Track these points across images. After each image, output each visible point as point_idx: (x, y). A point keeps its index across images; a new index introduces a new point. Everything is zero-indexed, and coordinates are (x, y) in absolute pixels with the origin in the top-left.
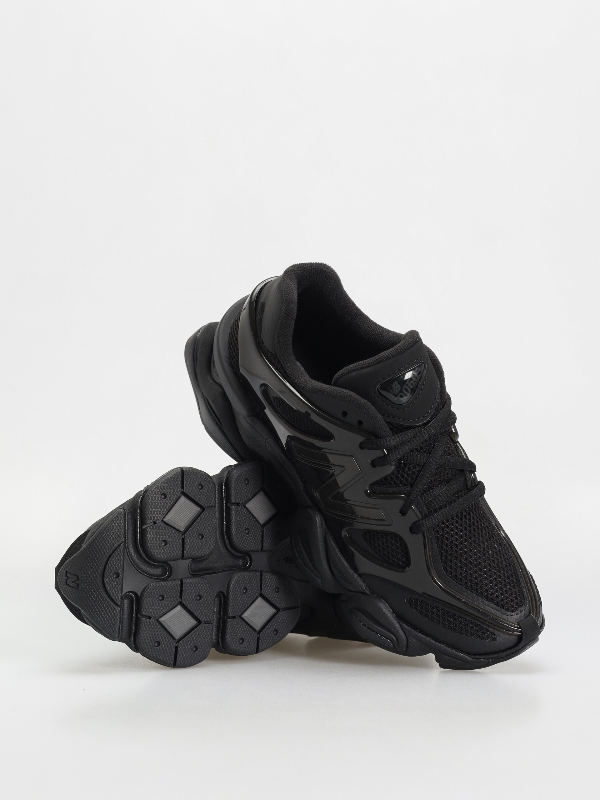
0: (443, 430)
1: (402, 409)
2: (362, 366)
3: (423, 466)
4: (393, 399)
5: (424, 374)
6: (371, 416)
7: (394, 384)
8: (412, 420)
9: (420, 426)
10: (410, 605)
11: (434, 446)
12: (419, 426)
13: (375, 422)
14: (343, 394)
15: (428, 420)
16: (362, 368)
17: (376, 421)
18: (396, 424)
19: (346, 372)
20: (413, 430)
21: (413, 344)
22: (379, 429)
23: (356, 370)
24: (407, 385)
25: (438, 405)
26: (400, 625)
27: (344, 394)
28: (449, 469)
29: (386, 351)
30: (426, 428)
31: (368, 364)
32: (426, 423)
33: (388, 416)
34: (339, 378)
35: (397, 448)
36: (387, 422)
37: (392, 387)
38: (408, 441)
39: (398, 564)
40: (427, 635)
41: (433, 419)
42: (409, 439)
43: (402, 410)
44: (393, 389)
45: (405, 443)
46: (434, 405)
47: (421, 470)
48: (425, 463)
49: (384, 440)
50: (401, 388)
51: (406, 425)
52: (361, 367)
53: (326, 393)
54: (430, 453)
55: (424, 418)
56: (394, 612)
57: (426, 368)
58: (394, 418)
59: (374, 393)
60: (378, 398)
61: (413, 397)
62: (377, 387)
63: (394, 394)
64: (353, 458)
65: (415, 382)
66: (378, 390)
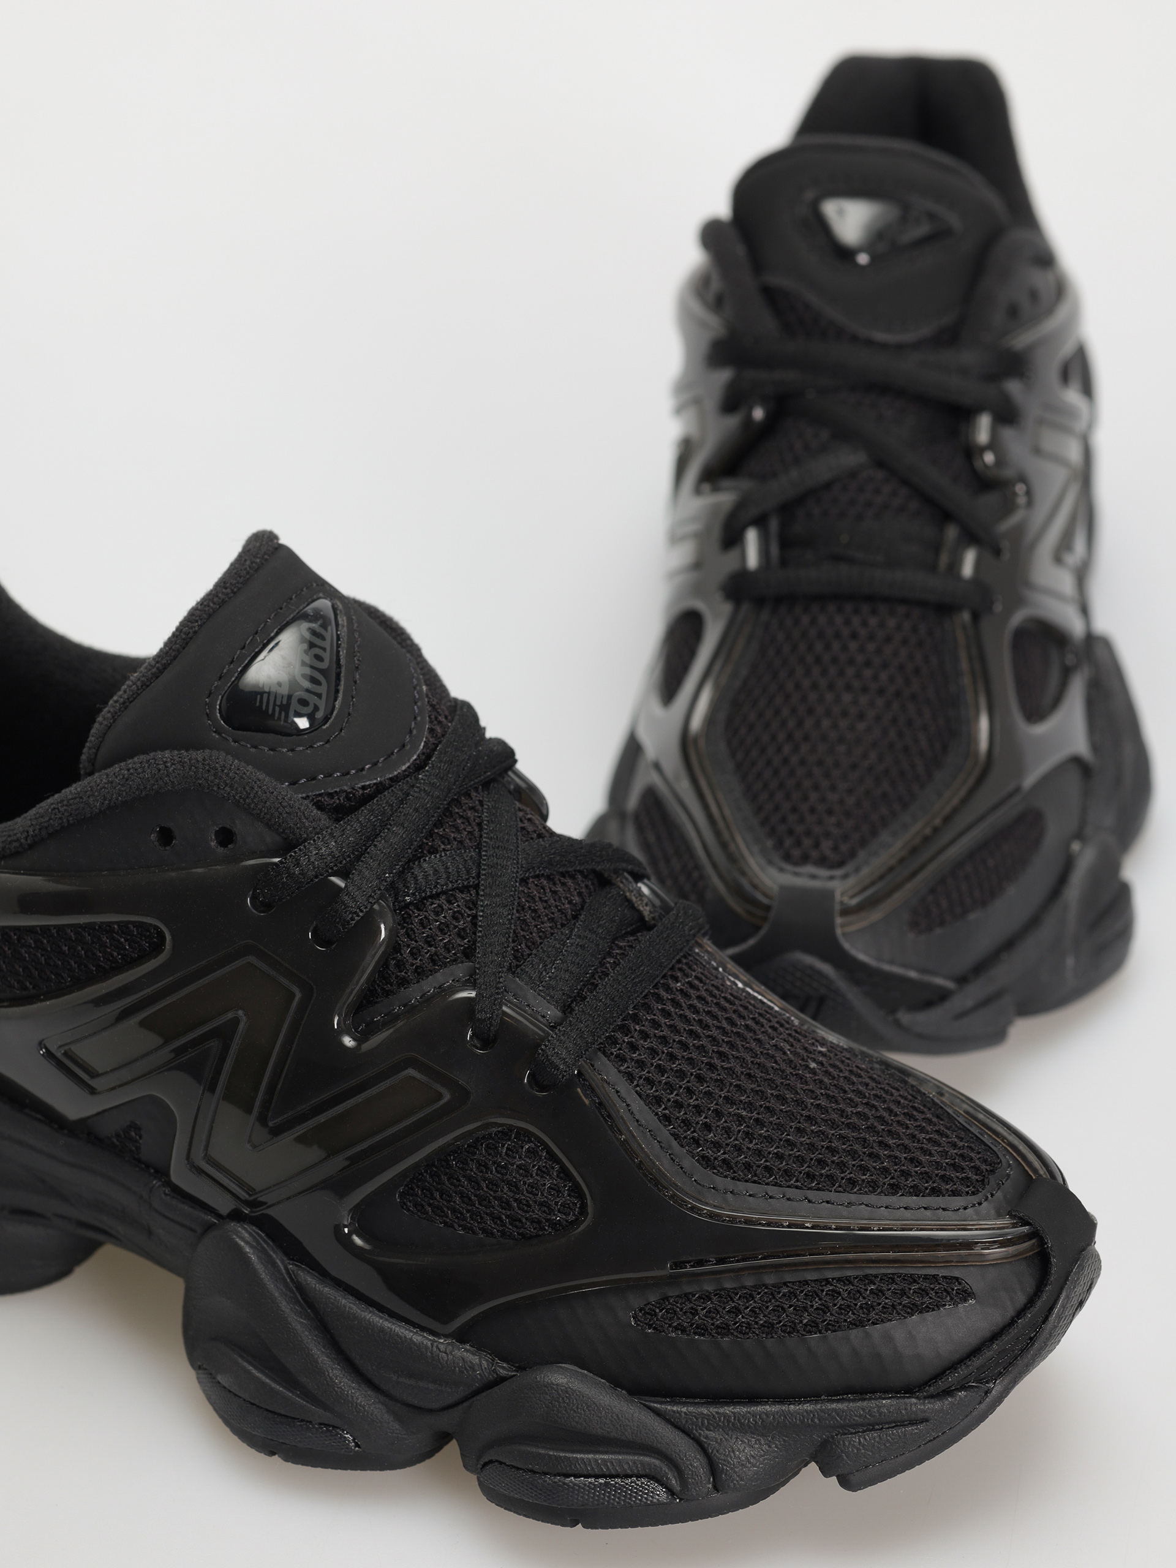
1: (326, 744)
2: (143, 680)
3: (476, 887)
4: (282, 719)
5: (343, 626)
8: (370, 766)
9: (405, 775)
10: (655, 1329)
11: (480, 823)
15: (421, 754)
18: (332, 795)
19: (105, 724)
20: (392, 791)
21: (267, 554)
22: (285, 815)
24: (304, 664)
25: (433, 706)
26: (657, 1413)
32: (418, 760)
34: (96, 753)
39: (554, 1225)
40: (753, 1398)
41: (437, 744)
43: (327, 747)
46: (419, 704)
47: (476, 900)
48: (479, 876)
49: (314, 841)
51: (364, 788)
54: (479, 847)
55: (407, 749)
56: (616, 1382)
57: (341, 611)
58: (314, 779)
59: (215, 732)
60: (235, 742)
61: (340, 695)
62: (218, 707)
63: (278, 706)
64: (251, 959)
65: (324, 649)
66: (221, 716)
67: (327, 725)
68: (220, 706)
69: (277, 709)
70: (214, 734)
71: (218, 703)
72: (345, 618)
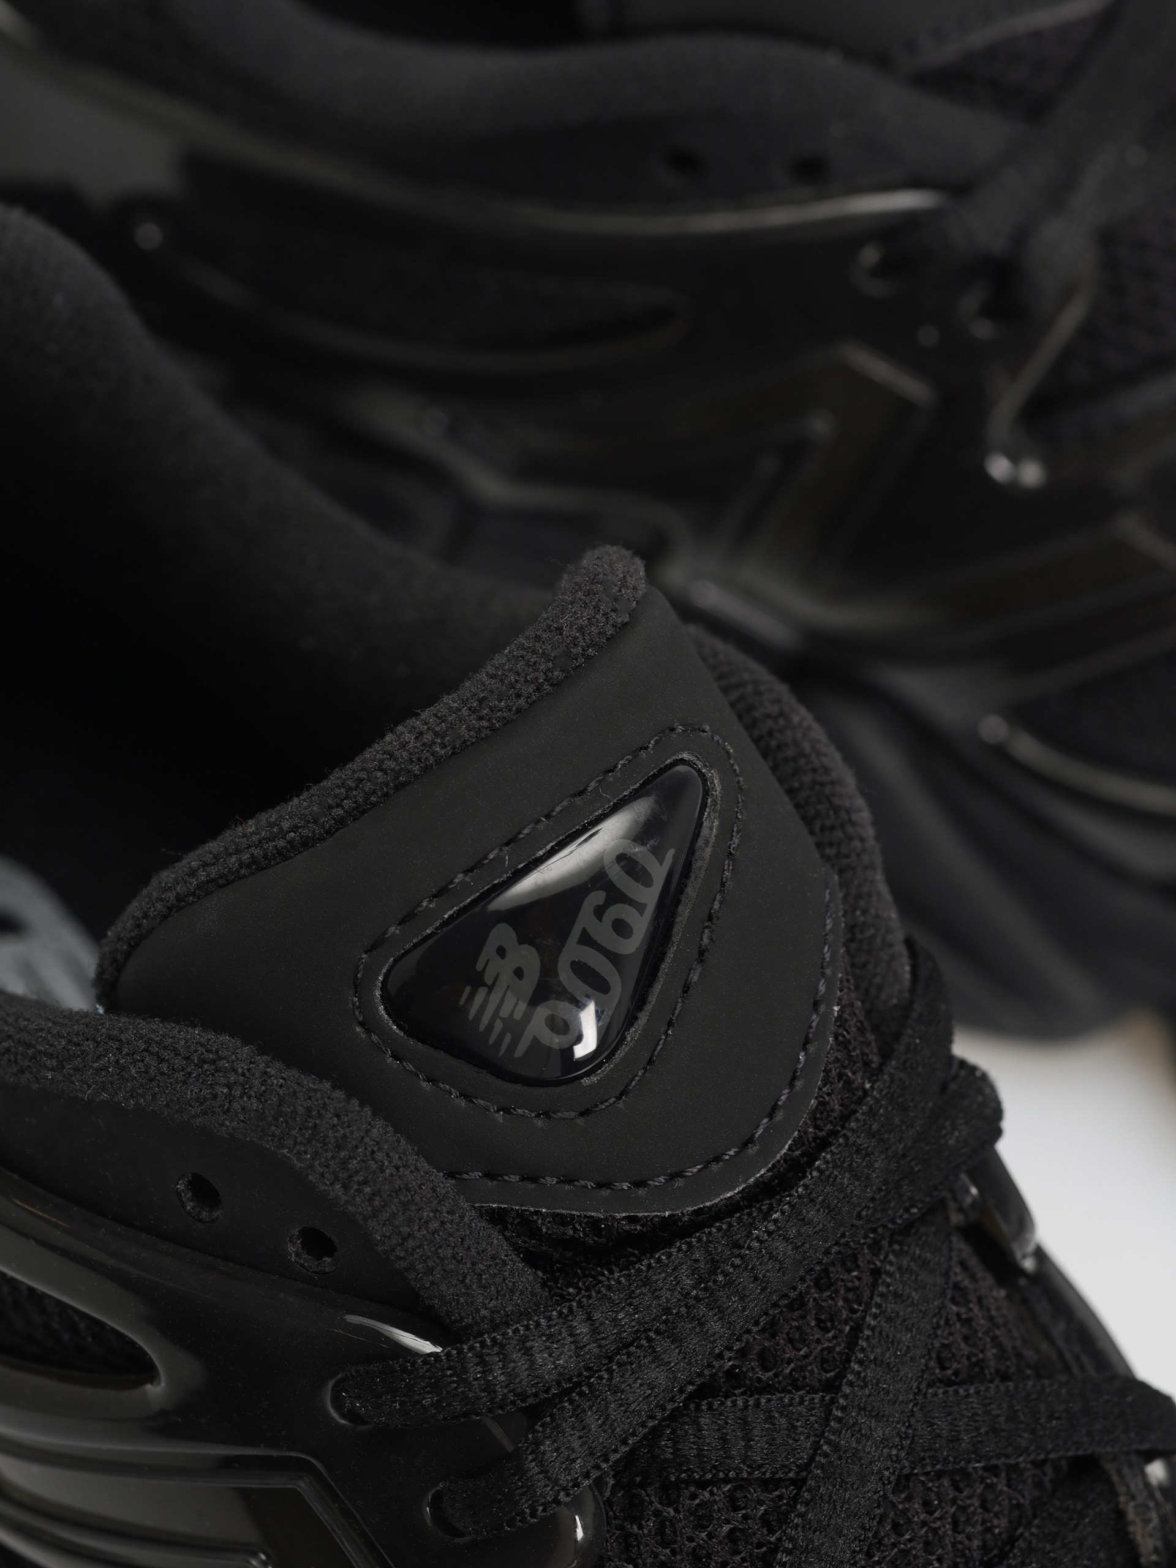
0: (907, 1210)
1: (582, 1114)
2: (257, 852)
3: (798, 1483)
4: (504, 1048)
5: (707, 843)
6: (368, 1190)
7: (489, 950)
8: (662, 1179)
9: (732, 1208)
11: (857, 1329)
12: (730, 1214)
13: (406, 1230)
14: (162, 1060)
15: (785, 1158)
16: (257, 866)
17: (409, 1222)
18: (562, 1220)
19: (159, 906)
20: (690, 1245)
21: (592, 644)
22: (438, 1274)
23: (225, 881)
24: (586, 939)
25: (843, 1044)
27: (166, 1055)
28: (993, 1470)
29: (411, 722)
30: (775, 1221)
31: (294, 828)
32: (772, 1178)
33: (489, 1175)
34: (128, 956)
35: (590, 1386)
36: (497, 1218)
37: (479, 967)
38: (658, 1332)
41: (823, 1144)
42: (667, 1311)
43: (581, 1121)
44: (489, 981)
45: (639, 1347)
46: (811, 1048)
47: (787, 1514)
48: (812, 1459)
49: (483, 1344)
50: (548, 970)
51: (632, 1220)
52: (254, 860)
53: (53, 1069)
54: (832, 1387)
55: (752, 1150)
57: (714, 801)
58: (534, 1179)
59: (362, 1024)
60: (395, 1057)
61: (643, 1018)
62: (380, 978)
63: (503, 1019)
64: (303, 1485)
65: (640, 908)
66: (386, 998)
67: (594, 1079)
68: (387, 976)
69: (499, 1025)
70: (358, 1029)
71: (384, 971)
72: (716, 823)
